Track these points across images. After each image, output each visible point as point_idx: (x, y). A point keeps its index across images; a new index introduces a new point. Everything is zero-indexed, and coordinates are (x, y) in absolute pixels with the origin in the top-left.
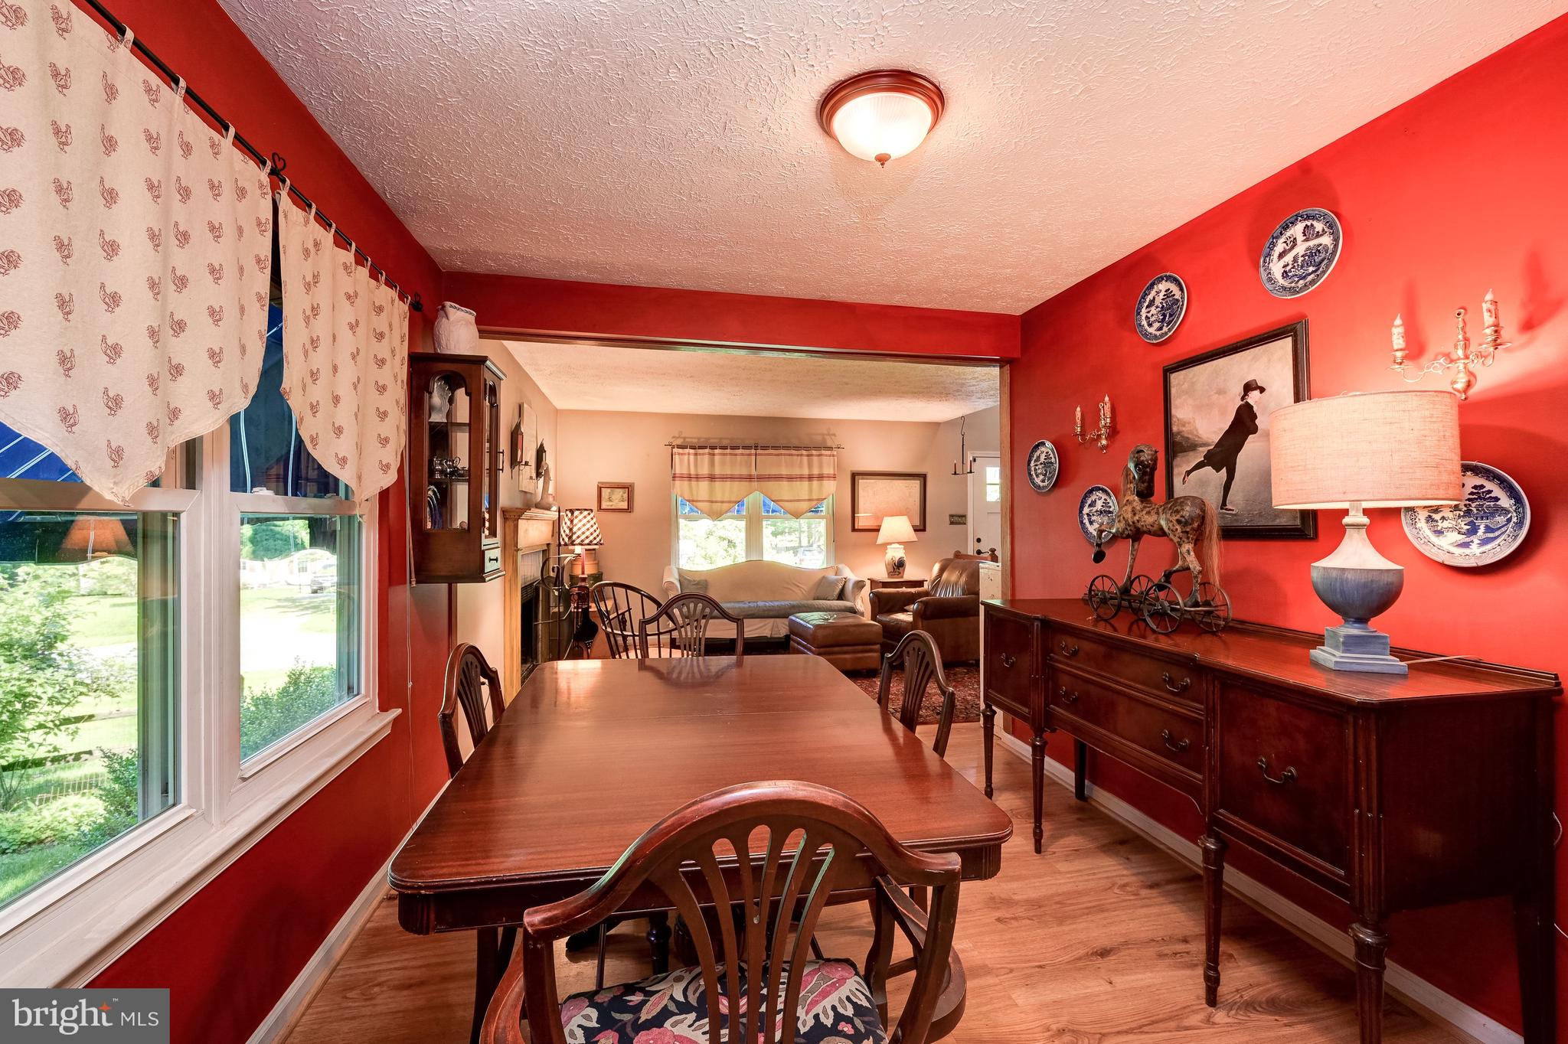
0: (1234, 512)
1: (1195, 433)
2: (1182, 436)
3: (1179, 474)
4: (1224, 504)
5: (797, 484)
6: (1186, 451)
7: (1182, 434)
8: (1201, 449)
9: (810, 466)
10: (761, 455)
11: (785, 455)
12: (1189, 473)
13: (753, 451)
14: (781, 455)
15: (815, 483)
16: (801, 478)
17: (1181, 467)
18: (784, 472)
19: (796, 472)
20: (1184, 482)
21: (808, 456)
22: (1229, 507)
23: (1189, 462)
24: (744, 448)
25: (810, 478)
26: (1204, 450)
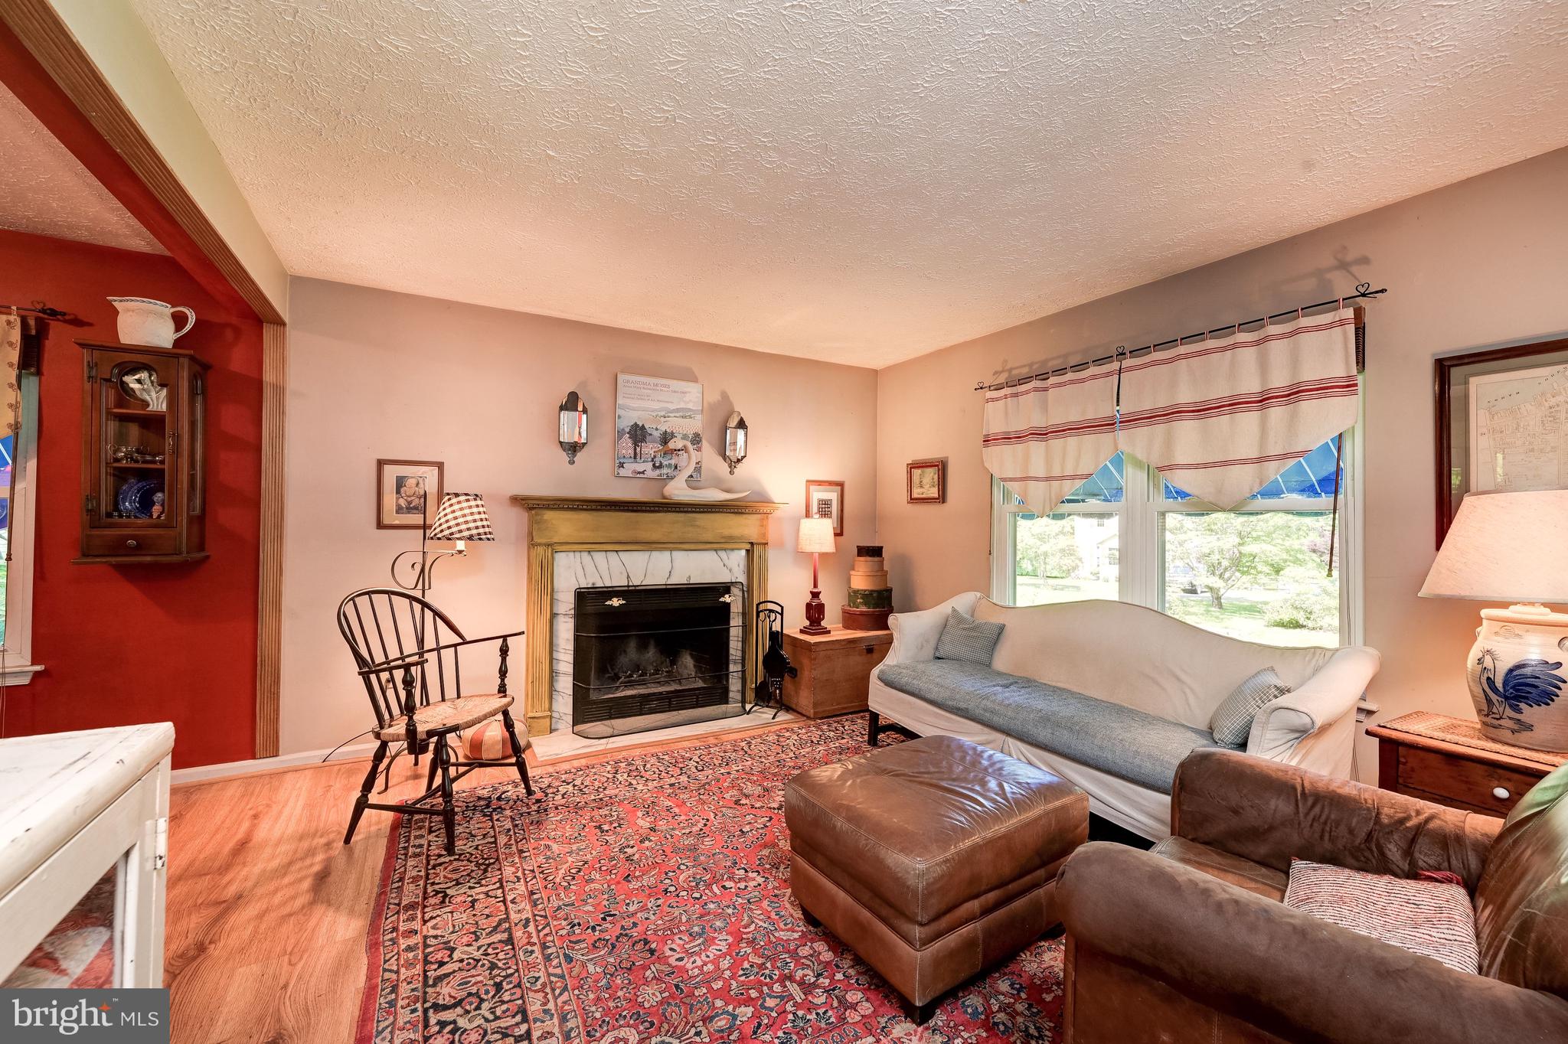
5: (1221, 422)
9: (1264, 367)
10: (1130, 369)
11: (1187, 356)
13: (1116, 365)
14: (1178, 357)
15: (1277, 413)
16: (1234, 404)
18: (1186, 396)
19: (1220, 390)
21: (1258, 343)
24: (1099, 361)
25: (1263, 400)
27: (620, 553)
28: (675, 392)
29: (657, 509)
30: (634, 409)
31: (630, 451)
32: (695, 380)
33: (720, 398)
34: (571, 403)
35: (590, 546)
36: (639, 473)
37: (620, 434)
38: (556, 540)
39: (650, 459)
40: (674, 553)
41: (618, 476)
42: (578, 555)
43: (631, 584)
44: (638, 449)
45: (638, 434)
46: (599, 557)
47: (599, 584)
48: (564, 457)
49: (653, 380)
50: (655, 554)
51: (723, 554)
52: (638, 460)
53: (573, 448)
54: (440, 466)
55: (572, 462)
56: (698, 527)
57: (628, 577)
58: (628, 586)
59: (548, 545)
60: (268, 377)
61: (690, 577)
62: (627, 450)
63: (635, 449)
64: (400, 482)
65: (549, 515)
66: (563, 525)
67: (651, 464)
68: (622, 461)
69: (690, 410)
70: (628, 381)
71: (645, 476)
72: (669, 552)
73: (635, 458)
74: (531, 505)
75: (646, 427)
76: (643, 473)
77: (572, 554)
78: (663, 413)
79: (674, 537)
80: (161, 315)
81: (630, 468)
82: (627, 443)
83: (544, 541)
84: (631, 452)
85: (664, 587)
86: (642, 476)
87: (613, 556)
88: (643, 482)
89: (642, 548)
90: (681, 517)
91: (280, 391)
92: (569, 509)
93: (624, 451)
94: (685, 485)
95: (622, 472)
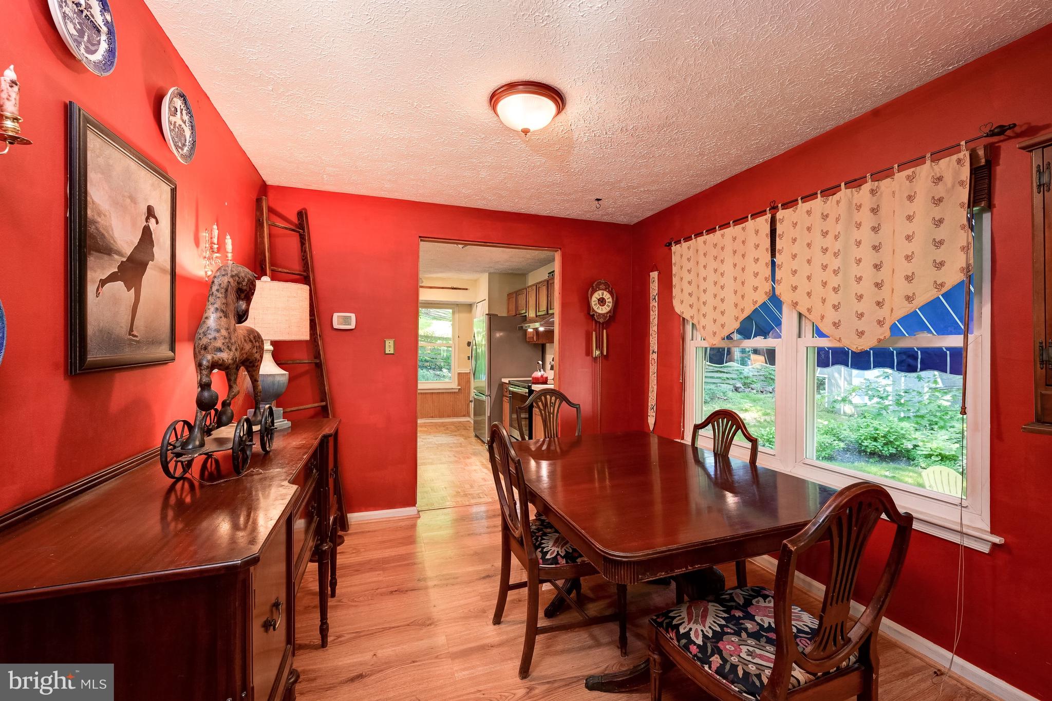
0: (138, 339)
1: (111, 233)
2: (97, 229)
3: (93, 282)
4: (131, 330)
6: (101, 253)
7: (97, 225)
8: (116, 257)
12: (103, 282)
17: (95, 271)
20: (98, 295)
22: (135, 333)
23: (103, 268)
26: (118, 259)
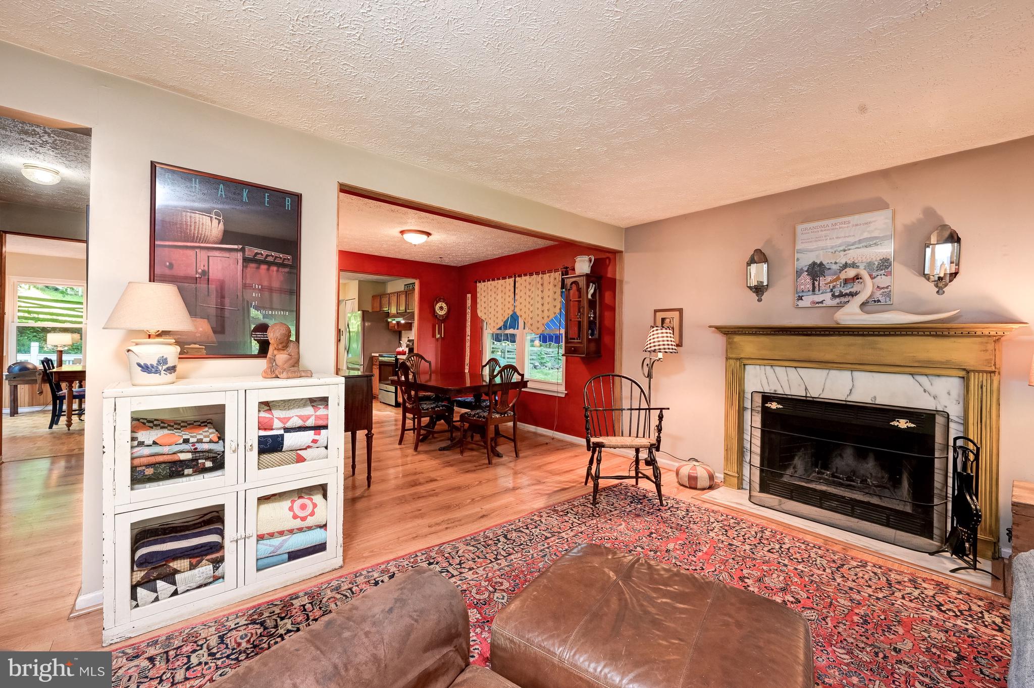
27: (798, 369)
28: (857, 225)
29: (827, 333)
30: (812, 251)
31: (808, 286)
32: (885, 206)
33: (921, 216)
34: (759, 257)
35: (771, 361)
36: (818, 303)
37: (799, 273)
38: (742, 356)
39: (829, 290)
40: (856, 374)
41: (797, 307)
42: (763, 367)
43: (808, 395)
44: (817, 283)
45: (816, 271)
46: (780, 371)
47: (780, 391)
48: (754, 296)
49: (833, 221)
50: (834, 373)
51: (923, 380)
52: (817, 292)
53: (759, 290)
54: (680, 311)
55: (760, 300)
56: (882, 350)
57: (806, 389)
58: (806, 397)
59: (737, 359)
60: (618, 277)
61: (875, 398)
62: (805, 285)
63: (813, 284)
64: (663, 320)
65: (737, 339)
66: (748, 346)
67: (831, 294)
68: (801, 295)
69: (876, 238)
70: (806, 229)
71: (824, 305)
72: (849, 373)
73: (814, 290)
74: (728, 332)
75: (825, 263)
76: (822, 302)
77: (758, 367)
78: (842, 248)
79: (850, 359)
80: (584, 261)
81: (807, 301)
82: (806, 280)
83: (734, 356)
84: (810, 287)
85: (844, 403)
86: (820, 305)
87: (791, 371)
88: (823, 310)
89: (817, 366)
90: (859, 340)
91: (621, 282)
92: (749, 334)
93: (802, 287)
94: (858, 310)
95: (801, 304)
